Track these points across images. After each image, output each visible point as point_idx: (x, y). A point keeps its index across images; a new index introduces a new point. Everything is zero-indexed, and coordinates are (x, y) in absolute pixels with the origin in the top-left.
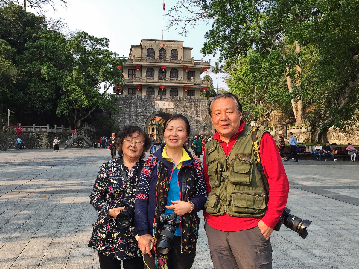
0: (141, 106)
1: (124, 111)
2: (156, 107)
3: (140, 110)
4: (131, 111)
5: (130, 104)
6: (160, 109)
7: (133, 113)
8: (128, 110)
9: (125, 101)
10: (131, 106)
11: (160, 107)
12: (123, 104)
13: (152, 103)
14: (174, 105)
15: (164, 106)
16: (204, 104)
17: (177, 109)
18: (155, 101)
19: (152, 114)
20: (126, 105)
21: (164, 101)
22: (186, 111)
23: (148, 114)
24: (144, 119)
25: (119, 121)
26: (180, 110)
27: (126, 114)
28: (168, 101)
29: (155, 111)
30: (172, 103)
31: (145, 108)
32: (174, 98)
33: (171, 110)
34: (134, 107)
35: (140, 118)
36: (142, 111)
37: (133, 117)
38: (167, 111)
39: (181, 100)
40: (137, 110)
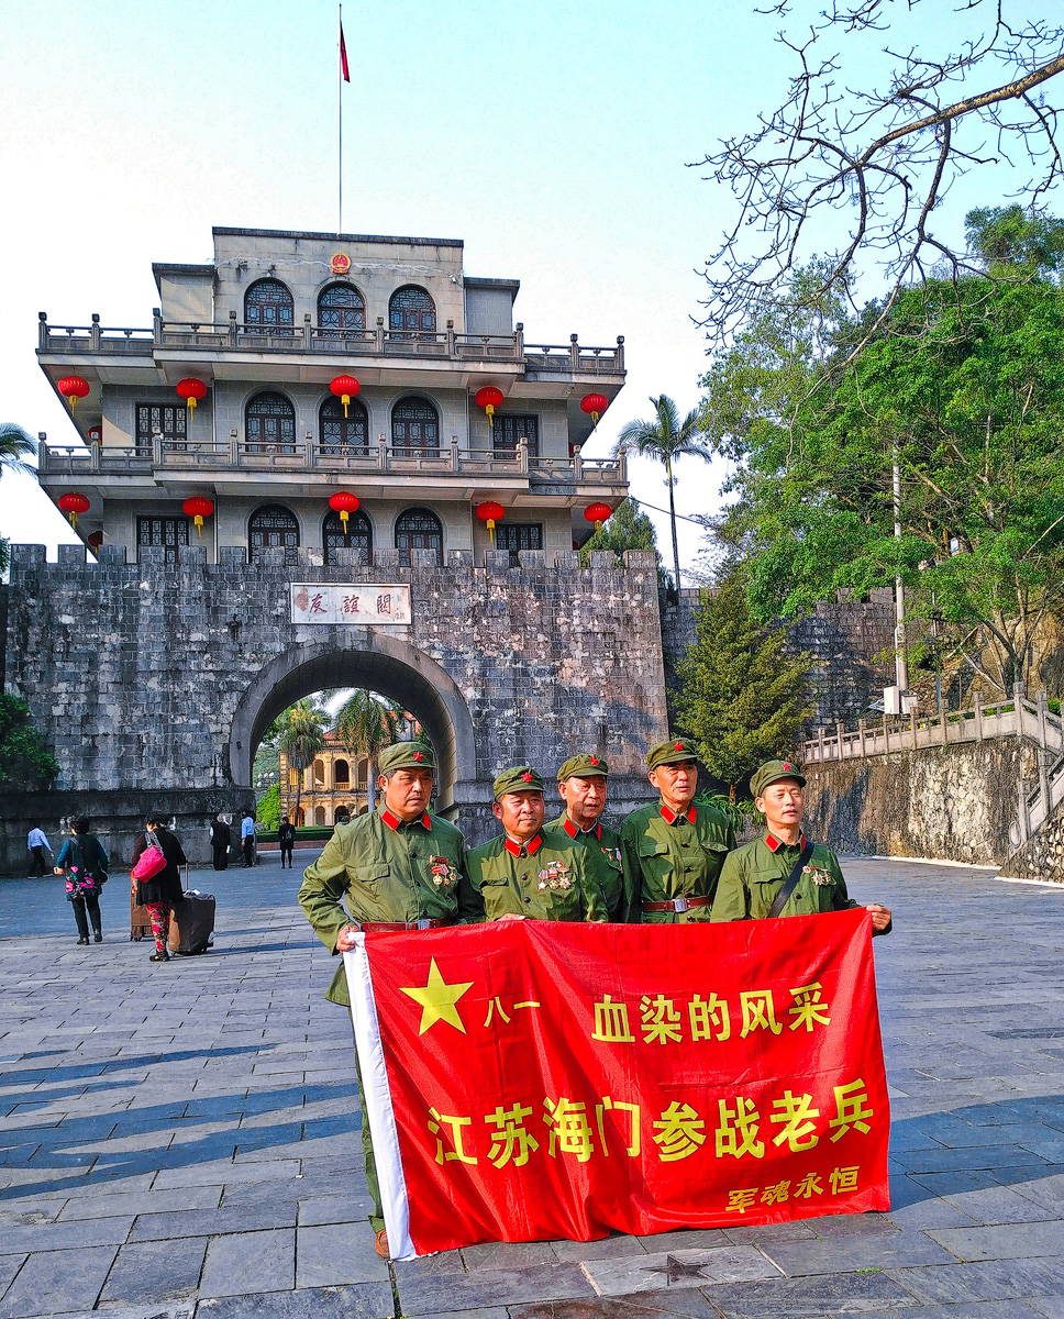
0: (201, 611)
1: (92, 647)
2: (298, 616)
3: (196, 636)
4: (134, 647)
5: (131, 601)
6: (325, 631)
7: (151, 655)
8: (114, 638)
9: (96, 586)
10: (135, 617)
11: (325, 614)
12: (79, 602)
13: (277, 595)
14: (412, 602)
15: (351, 609)
16: (595, 596)
17: (435, 629)
18: (293, 584)
19: (272, 662)
20: (104, 607)
21: (353, 581)
22: (490, 640)
23: (249, 660)
24: (221, 693)
25: (56, 711)
26: (453, 635)
27: (104, 668)
28: (375, 582)
29: (292, 645)
30: (403, 593)
31: (229, 627)
32: (414, 563)
33: (396, 636)
34: (153, 619)
35: (193, 687)
36: (209, 644)
37: (151, 684)
38: (368, 641)
39: (459, 571)
40: (178, 636)
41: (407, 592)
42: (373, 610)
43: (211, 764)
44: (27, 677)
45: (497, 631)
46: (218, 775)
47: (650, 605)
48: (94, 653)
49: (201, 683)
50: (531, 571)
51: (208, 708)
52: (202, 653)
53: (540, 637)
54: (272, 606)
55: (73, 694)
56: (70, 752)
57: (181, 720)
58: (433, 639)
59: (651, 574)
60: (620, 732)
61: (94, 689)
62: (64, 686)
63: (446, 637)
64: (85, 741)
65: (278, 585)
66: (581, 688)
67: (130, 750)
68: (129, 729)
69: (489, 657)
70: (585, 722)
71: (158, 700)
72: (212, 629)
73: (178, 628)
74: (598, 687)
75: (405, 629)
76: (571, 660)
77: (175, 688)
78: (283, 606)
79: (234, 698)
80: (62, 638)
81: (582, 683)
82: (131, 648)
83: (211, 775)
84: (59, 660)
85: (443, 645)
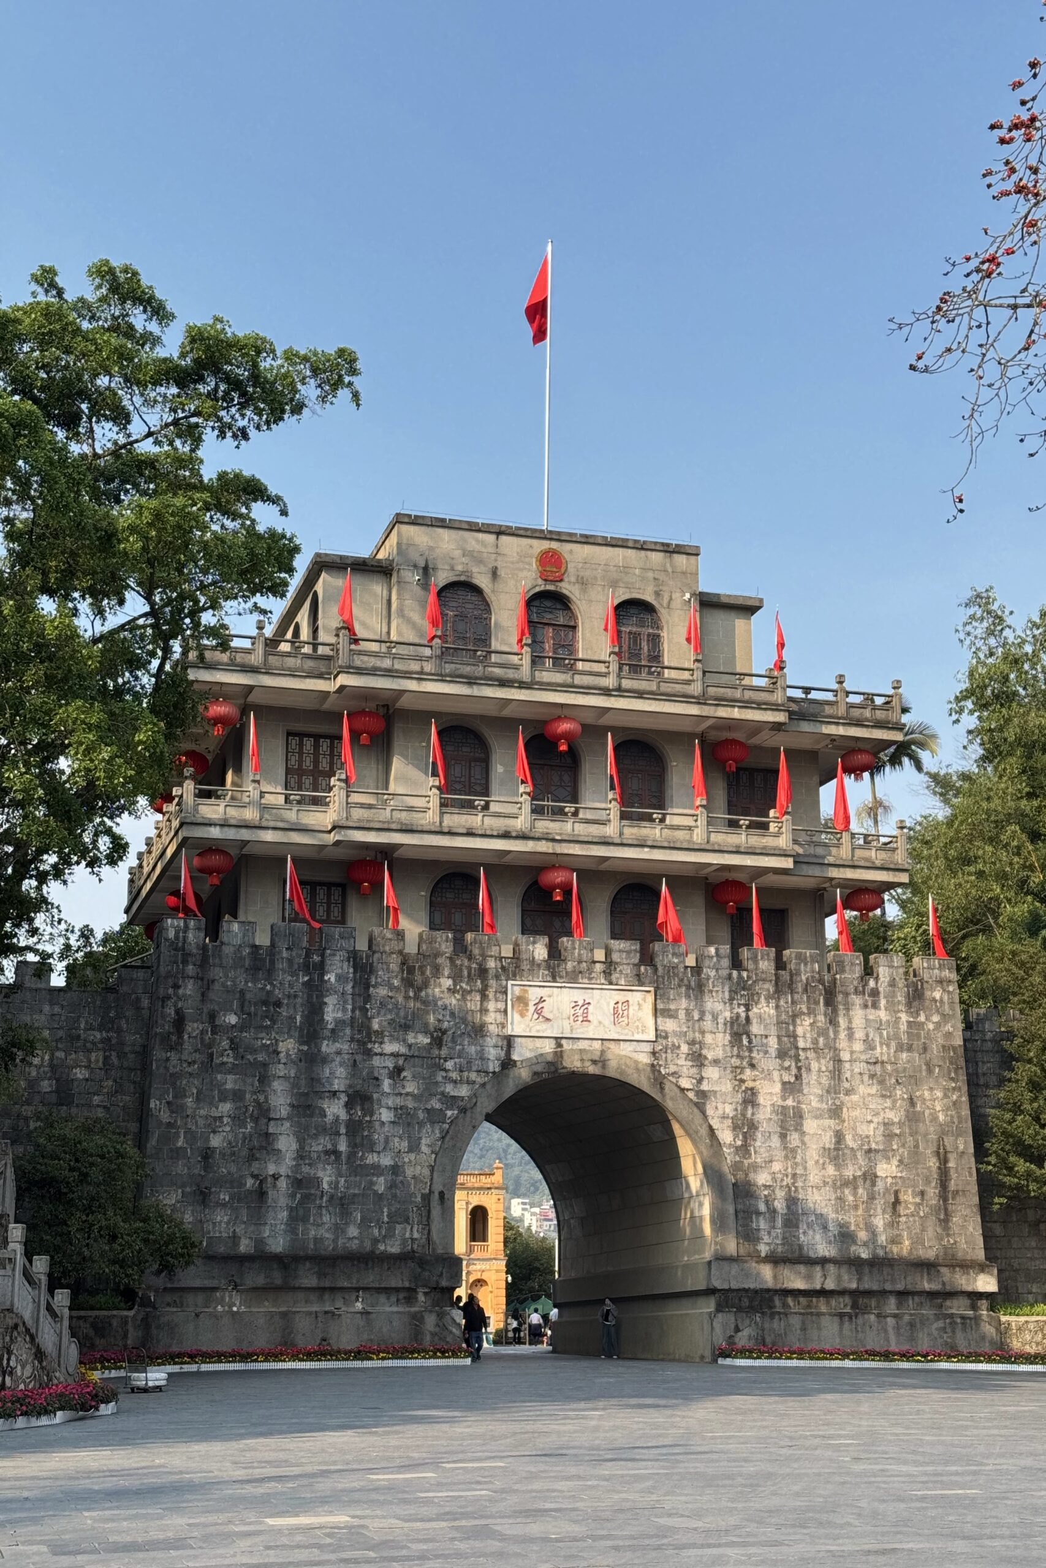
1: (263, 1057)
2: (516, 1025)
3: (388, 1048)
4: (314, 1058)
5: (311, 998)
6: (548, 1045)
7: (334, 1071)
8: (290, 1045)
10: (317, 1018)
11: (550, 1024)
12: (248, 996)
13: (491, 995)
14: (656, 1012)
15: (580, 1019)
16: (883, 1014)
17: (685, 1048)
18: (510, 983)
19: (483, 1085)
20: (278, 1004)
21: (584, 982)
22: (753, 1066)
23: (455, 1082)
24: (421, 1124)
25: (216, 1141)
26: (706, 1058)
27: (277, 1085)
28: (611, 983)
29: (507, 1063)
30: (644, 1000)
31: (432, 1037)
32: (658, 960)
33: (636, 1056)
34: (339, 1022)
35: (386, 1115)
36: (407, 1057)
37: (335, 1109)
38: (601, 1061)
39: (713, 973)
40: (369, 1046)
41: (650, 998)
42: (608, 1020)
43: (407, 1220)
44: (180, 1094)
45: (761, 1054)
46: (416, 1235)
47: (951, 1029)
48: (265, 1065)
49: (396, 1109)
50: (804, 978)
51: (405, 1144)
52: (398, 1070)
53: (814, 1065)
54: (484, 1011)
55: (238, 1119)
56: (232, 1198)
57: (371, 1159)
58: (681, 1062)
59: (951, 989)
60: (918, 1200)
61: (264, 1113)
62: (226, 1108)
63: (698, 1059)
64: (250, 1183)
65: (493, 983)
66: (867, 1137)
67: (306, 1198)
68: (306, 1169)
69: (752, 1089)
70: (873, 1184)
71: (343, 1130)
72: (411, 1038)
73: (369, 1035)
74: (889, 1136)
75: (648, 1048)
76: (855, 1098)
77: (365, 1115)
78: (498, 1011)
79: (437, 1132)
80: (225, 1044)
81: (869, 1130)
82: (311, 1060)
83: (407, 1235)
84: (221, 1072)
85: (694, 1070)
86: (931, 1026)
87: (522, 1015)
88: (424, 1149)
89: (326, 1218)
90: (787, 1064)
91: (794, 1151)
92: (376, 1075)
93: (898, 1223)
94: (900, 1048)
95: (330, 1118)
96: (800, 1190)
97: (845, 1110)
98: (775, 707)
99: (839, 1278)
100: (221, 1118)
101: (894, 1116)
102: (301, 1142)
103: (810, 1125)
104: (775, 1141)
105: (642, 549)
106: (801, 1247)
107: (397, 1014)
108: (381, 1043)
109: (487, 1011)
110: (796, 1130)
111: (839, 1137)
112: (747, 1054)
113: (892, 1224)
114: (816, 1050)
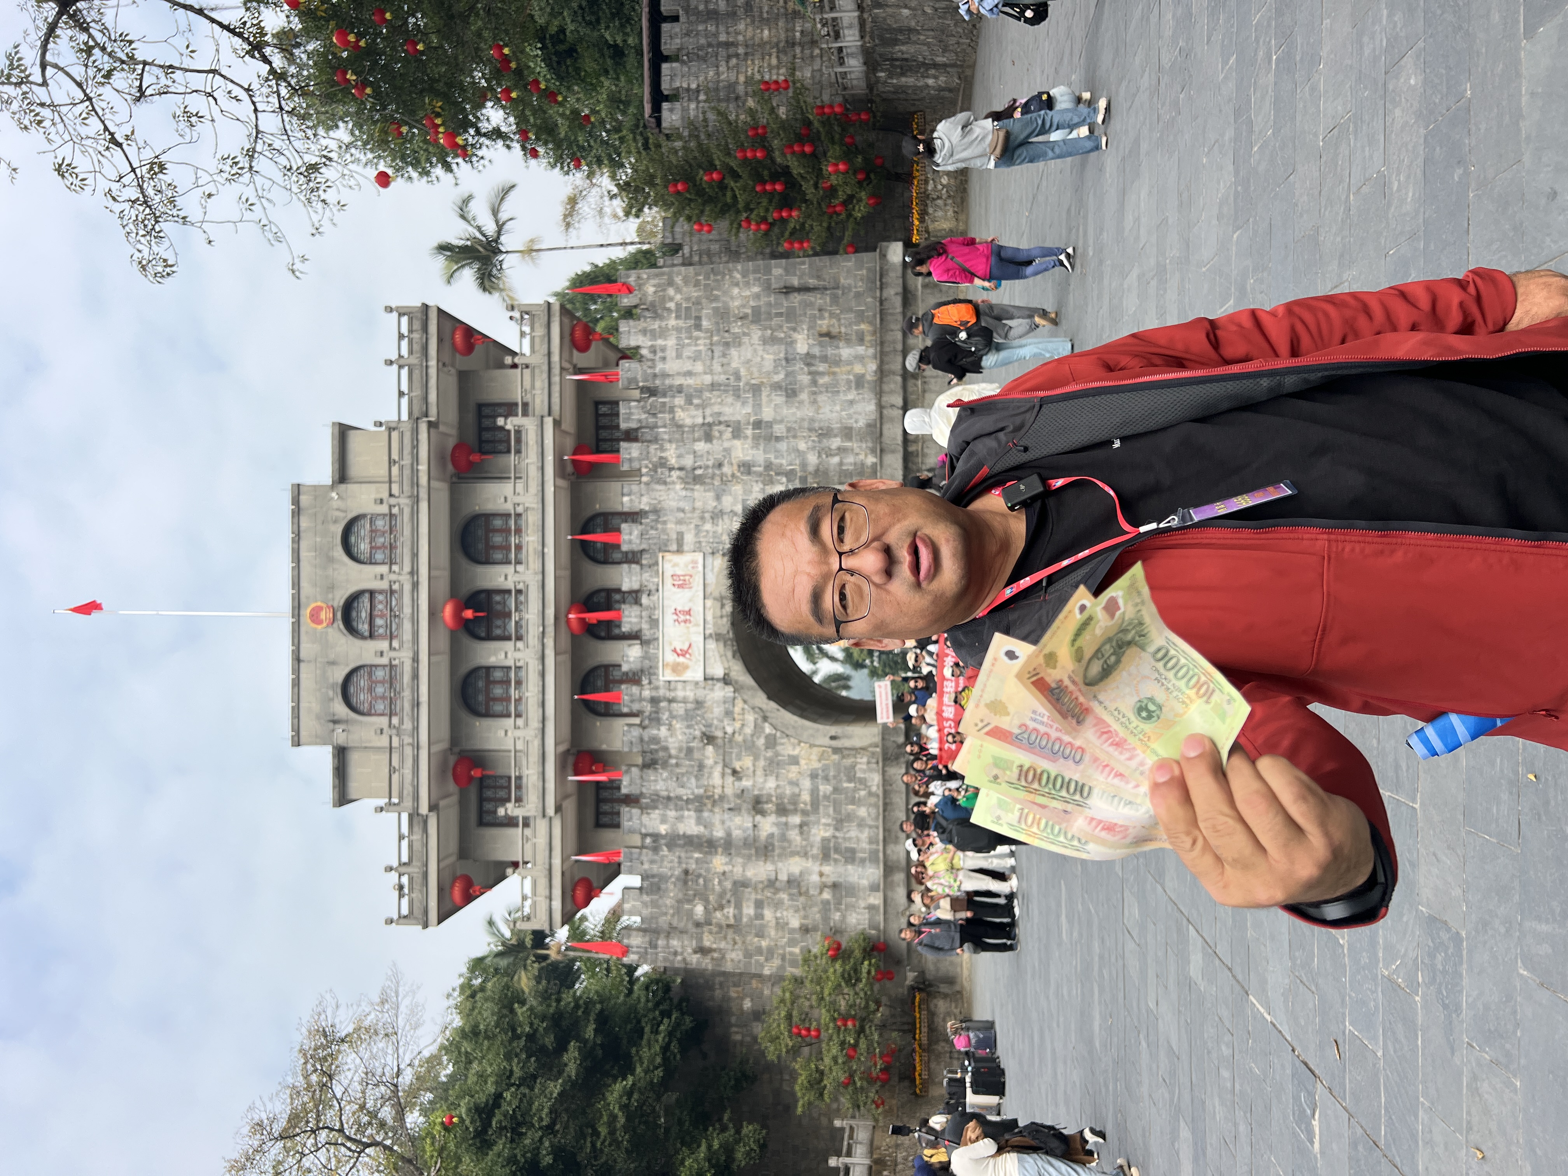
1: (728, 884)
2: (696, 673)
3: (718, 781)
4: (728, 841)
6: (710, 646)
7: (737, 826)
8: (719, 862)
10: (696, 840)
11: (694, 645)
12: (680, 896)
13: (672, 694)
14: (680, 551)
15: (688, 617)
16: (671, 342)
17: (708, 526)
18: (661, 678)
19: (745, 702)
20: (686, 872)
21: (658, 614)
22: (720, 465)
23: (743, 725)
24: (777, 754)
25: (795, 923)
26: (715, 507)
27: (750, 873)
28: (658, 590)
29: (726, 680)
30: (670, 561)
31: (708, 744)
32: (635, 547)
33: (716, 570)
34: (699, 821)
35: (771, 784)
36: (725, 766)
37: (768, 825)
38: (721, 599)
39: (645, 499)
40: (716, 797)
41: (668, 556)
42: (686, 594)
43: (853, 767)
44: (759, 950)
45: (710, 457)
46: (865, 760)
47: (680, 277)
48: (735, 883)
49: (766, 775)
50: (644, 416)
51: (794, 768)
52: (735, 772)
53: (716, 409)
54: (685, 701)
55: (778, 905)
56: (838, 910)
57: (806, 797)
58: (719, 529)
59: (645, 276)
60: (826, 315)
61: (772, 883)
62: (768, 914)
63: (717, 515)
64: (827, 895)
65: (662, 692)
66: (775, 361)
67: (837, 850)
68: (815, 851)
69: (739, 466)
70: (814, 357)
71: (783, 819)
72: (709, 762)
73: (708, 798)
74: (774, 340)
75: (709, 560)
76: (743, 372)
77: (771, 801)
78: (684, 689)
79: (783, 741)
80: (718, 914)
81: (769, 358)
82: (728, 845)
83: (864, 767)
84: (741, 918)
85: (726, 517)
86: (678, 297)
87: (686, 667)
88: (796, 752)
89: (853, 833)
90: (717, 434)
91: (789, 430)
92: (739, 792)
93: (846, 334)
94: (698, 327)
95: (775, 830)
96: (822, 424)
97: (753, 382)
98: (416, 432)
99: (892, 392)
100: (777, 918)
101: (756, 334)
102: (794, 854)
103: (767, 414)
104: (783, 446)
105: (299, 535)
106: (869, 425)
107: (691, 773)
108: (714, 787)
109: (684, 698)
110: (771, 427)
111: (776, 387)
112: (710, 471)
113: (848, 341)
114: (703, 406)
